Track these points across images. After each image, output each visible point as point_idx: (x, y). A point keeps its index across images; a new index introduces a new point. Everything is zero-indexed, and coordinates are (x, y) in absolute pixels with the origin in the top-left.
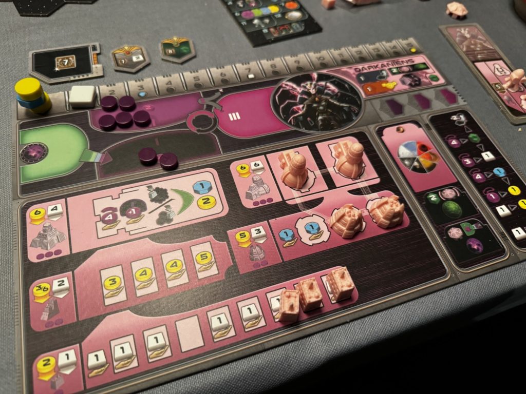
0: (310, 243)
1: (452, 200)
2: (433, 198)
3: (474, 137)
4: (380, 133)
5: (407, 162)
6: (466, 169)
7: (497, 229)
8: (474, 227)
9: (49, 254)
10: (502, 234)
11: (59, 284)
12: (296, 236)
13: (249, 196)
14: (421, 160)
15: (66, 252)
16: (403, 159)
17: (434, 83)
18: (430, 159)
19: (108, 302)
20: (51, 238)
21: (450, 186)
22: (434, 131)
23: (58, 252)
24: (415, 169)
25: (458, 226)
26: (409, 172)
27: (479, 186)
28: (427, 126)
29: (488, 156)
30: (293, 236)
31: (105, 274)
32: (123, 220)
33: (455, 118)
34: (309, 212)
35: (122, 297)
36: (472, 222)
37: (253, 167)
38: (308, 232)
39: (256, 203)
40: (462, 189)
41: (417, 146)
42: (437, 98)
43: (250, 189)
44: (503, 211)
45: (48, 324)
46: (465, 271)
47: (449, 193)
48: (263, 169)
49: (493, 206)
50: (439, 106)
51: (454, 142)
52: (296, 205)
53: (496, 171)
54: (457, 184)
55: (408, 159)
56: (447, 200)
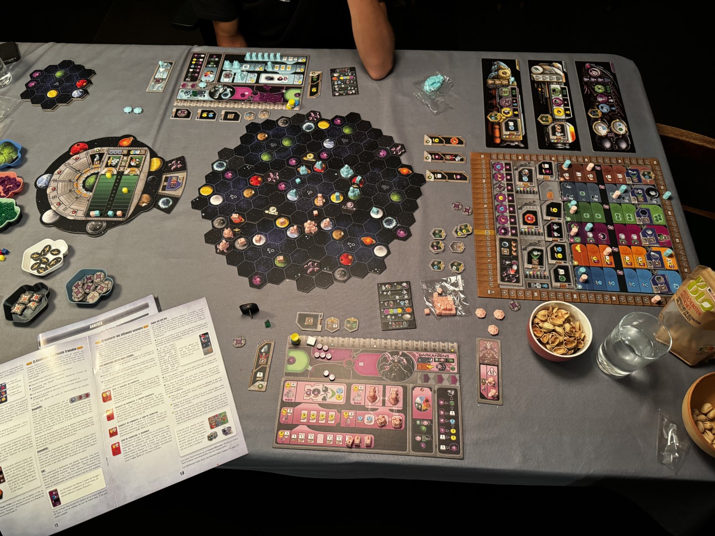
0: (366, 424)
1: (425, 426)
2: (418, 422)
3: (452, 403)
4: (413, 389)
5: (416, 405)
6: (439, 416)
7: (435, 442)
8: (427, 439)
9: (289, 400)
10: (436, 446)
11: (290, 410)
12: (363, 420)
13: (354, 400)
14: (423, 405)
15: (293, 401)
16: (416, 403)
17: (451, 371)
18: (427, 406)
19: (301, 421)
20: (290, 395)
21: (427, 420)
22: (436, 395)
23: (291, 400)
24: (418, 409)
25: (421, 437)
26: (415, 409)
27: (440, 424)
28: (435, 392)
29: (452, 413)
30: (362, 420)
31: (303, 412)
32: (312, 395)
33: (449, 391)
34: (371, 412)
35: (305, 421)
36: (427, 437)
37: (360, 388)
38: (368, 420)
39: (355, 403)
40: (432, 423)
41: (425, 399)
42: (448, 379)
43: (355, 397)
44: (443, 437)
45: (284, 422)
46: (413, 452)
47: (426, 423)
48: (362, 390)
49: (440, 434)
50: (446, 384)
51: (442, 402)
52: (368, 408)
53: (451, 421)
54: (431, 421)
55: (418, 404)
56: (423, 425)
